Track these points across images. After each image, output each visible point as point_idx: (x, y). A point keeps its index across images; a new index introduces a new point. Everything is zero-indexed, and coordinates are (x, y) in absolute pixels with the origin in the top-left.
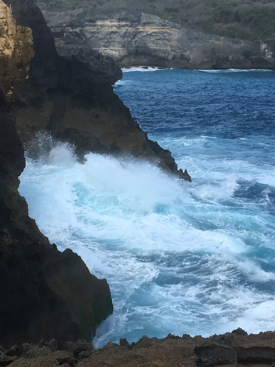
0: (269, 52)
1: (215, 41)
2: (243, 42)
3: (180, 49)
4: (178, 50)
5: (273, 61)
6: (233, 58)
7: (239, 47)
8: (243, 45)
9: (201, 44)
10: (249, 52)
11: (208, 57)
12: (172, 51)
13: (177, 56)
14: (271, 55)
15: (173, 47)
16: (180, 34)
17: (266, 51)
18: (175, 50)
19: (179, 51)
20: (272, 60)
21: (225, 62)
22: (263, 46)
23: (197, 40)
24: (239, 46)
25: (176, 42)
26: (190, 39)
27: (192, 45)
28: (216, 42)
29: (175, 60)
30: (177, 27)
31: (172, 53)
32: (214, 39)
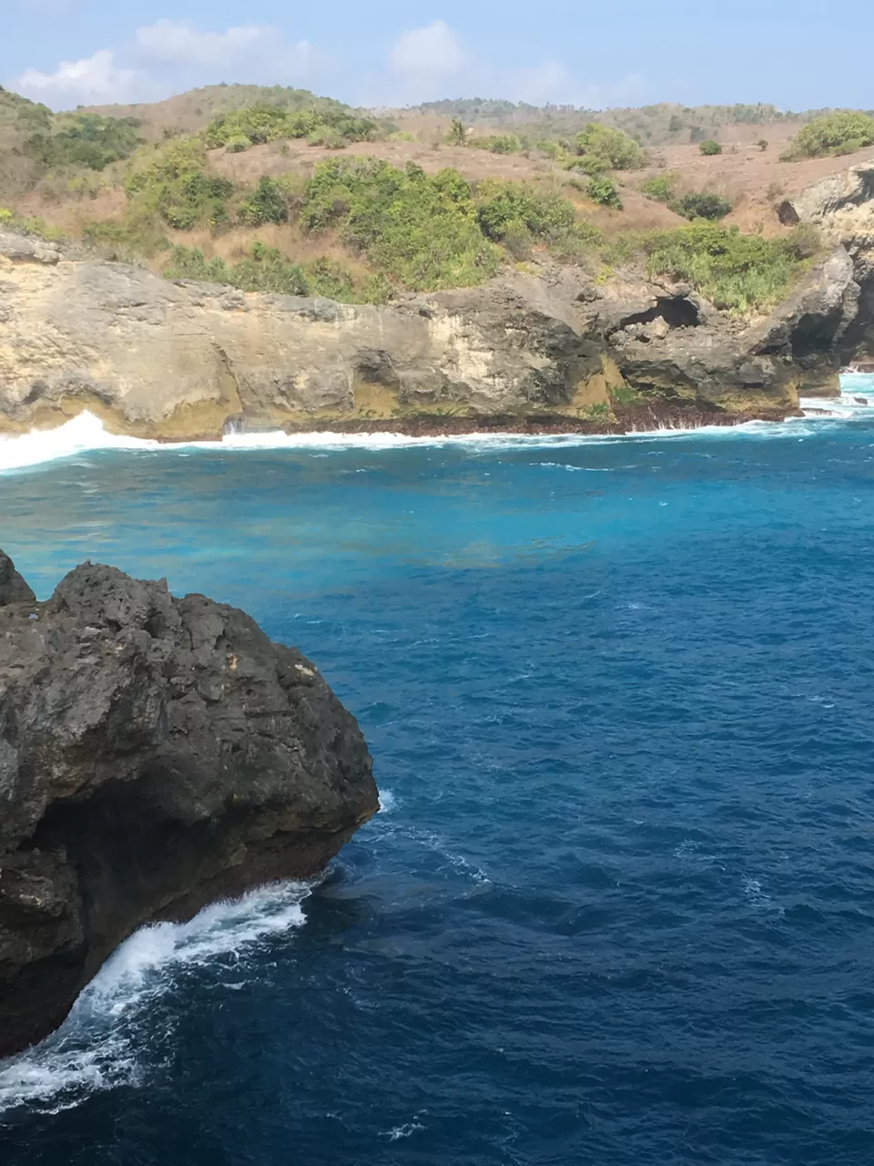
0: (472, 353)
1: (219, 313)
2: (352, 311)
3: (62, 354)
4: (52, 356)
5: (497, 387)
6: (314, 384)
7: (335, 335)
8: (350, 324)
9: (158, 328)
10: (381, 353)
11: (202, 383)
12: (24, 361)
13: (51, 383)
14: (487, 363)
15: (29, 344)
16: (58, 287)
17: (460, 345)
18: (37, 357)
19: (59, 360)
20: (491, 387)
21: (279, 400)
22: (444, 328)
23: (141, 311)
24: (333, 328)
25: (41, 323)
26: (108, 307)
27: (118, 331)
28: (227, 315)
29: (39, 402)
30: (39, 255)
31: (26, 371)
32: (216, 302)
